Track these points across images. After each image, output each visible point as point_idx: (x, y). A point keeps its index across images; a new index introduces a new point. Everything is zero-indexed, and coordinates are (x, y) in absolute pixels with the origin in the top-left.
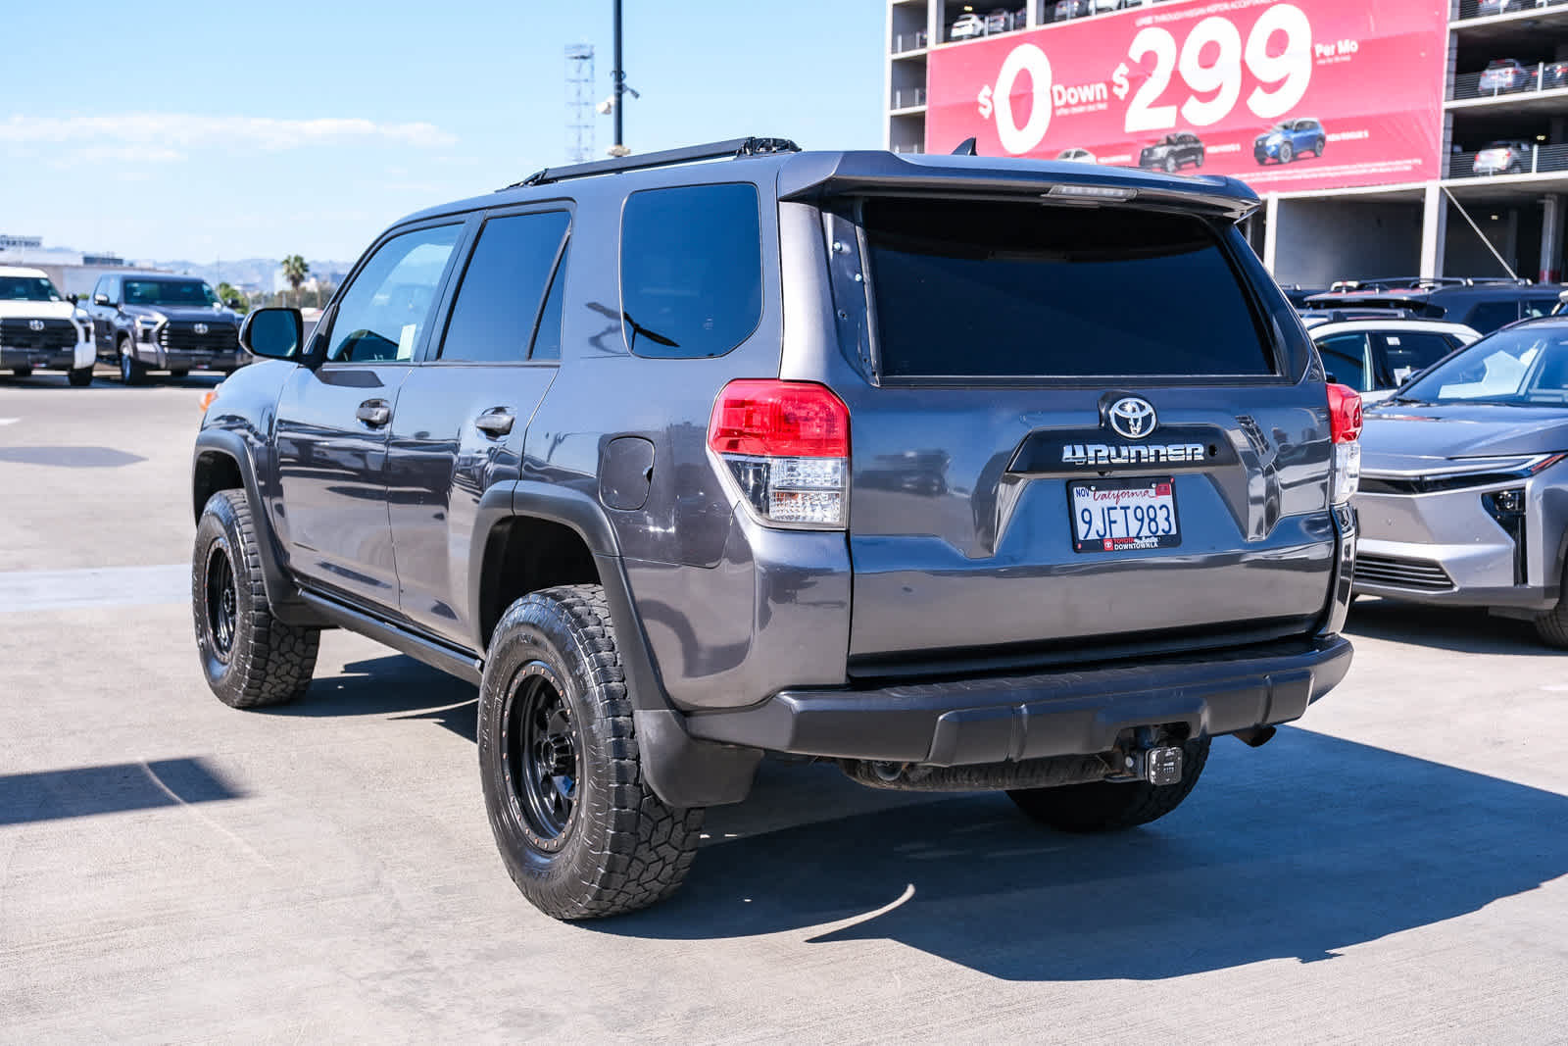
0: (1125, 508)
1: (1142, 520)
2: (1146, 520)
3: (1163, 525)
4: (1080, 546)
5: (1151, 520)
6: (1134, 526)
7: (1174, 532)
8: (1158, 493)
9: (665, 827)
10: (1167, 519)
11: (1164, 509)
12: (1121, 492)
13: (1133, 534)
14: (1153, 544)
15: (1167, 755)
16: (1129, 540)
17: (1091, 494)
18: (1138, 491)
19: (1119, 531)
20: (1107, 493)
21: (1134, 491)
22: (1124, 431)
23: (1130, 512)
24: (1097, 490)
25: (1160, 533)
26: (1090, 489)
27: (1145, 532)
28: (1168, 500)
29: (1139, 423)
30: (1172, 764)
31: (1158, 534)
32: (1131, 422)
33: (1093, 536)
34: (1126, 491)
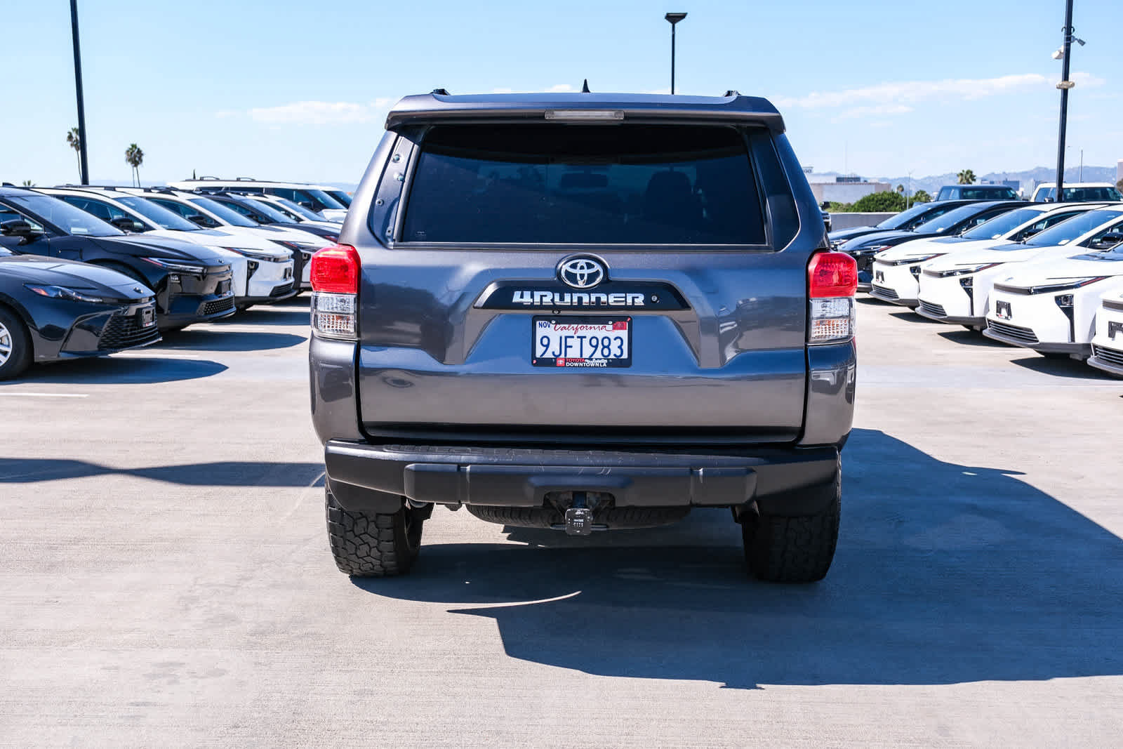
0: (582, 338)
1: (596, 347)
2: (600, 347)
3: (615, 351)
4: (535, 362)
5: (604, 347)
6: (588, 350)
7: (625, 356)
8: (614, 328)
9: (363, 523)
10: (620, 347)
11: (619, 341)
12: (580, 326)
13: (586, 355)
14: (602, 364)
15: (577, 513)
16: (581, 360)
17: (553, 326)
18: (596, 326)
19: (573, 353)
20: (567, 326)
21: (593, 326)
22: (571, 282)
23: (586, 342)
24: (556, 324)
25: (612, 356)
26: (551, 322)
27: (598, 354)
28: (624, 334)
29: (586, 278)
30: (582, 520)
31: (610, 357)
32: (578, 278)
33: (549, 355)
34: (585, 326)
